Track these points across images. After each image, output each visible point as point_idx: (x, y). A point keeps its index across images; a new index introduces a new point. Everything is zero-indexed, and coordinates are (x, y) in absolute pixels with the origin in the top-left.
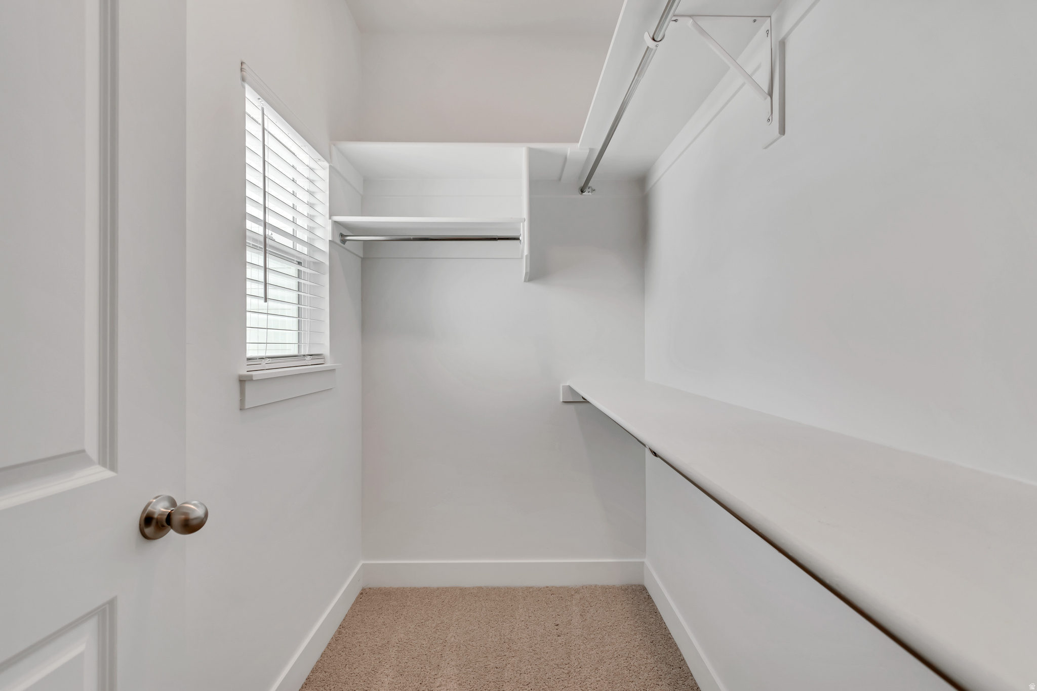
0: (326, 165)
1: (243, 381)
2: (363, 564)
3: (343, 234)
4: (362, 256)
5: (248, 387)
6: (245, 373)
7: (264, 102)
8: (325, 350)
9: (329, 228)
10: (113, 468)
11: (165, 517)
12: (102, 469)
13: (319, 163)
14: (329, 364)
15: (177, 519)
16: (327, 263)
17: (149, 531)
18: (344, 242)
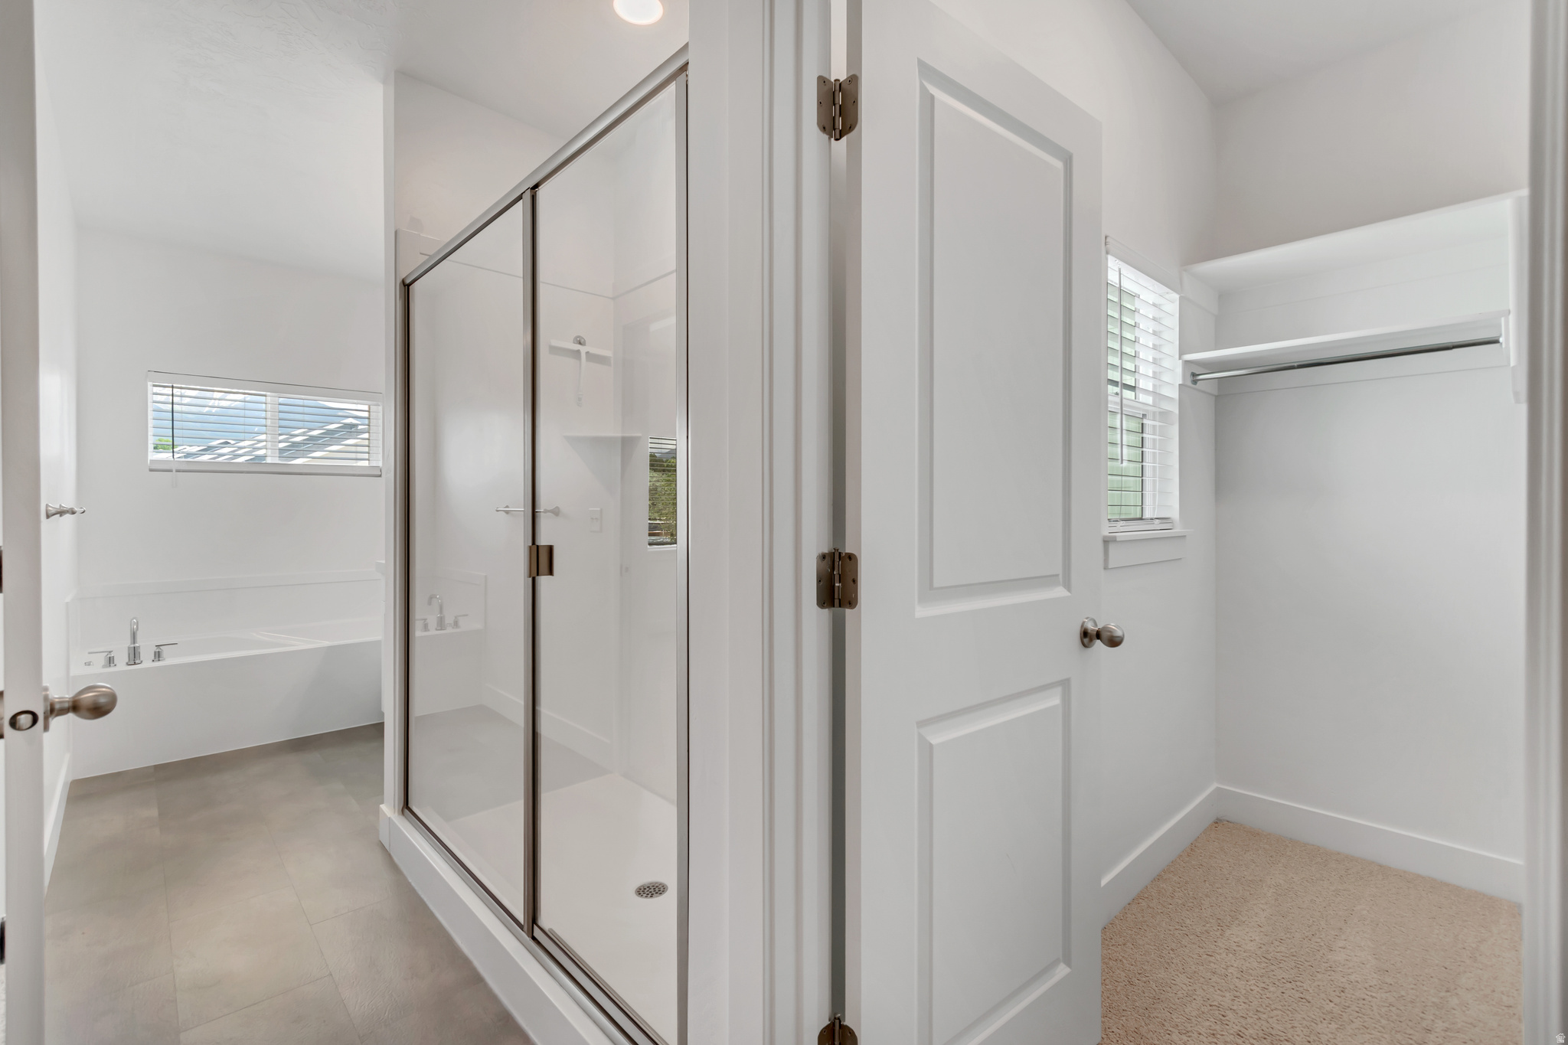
0: (1176, 296)
1: (1107, 542)
2: (1217, 787)
3: (1193, 375)
4: (1216, 393)
5: (1112, 547)
6: (1108, 534)
7: (1121, 263)
8: (1174, 513)
9: (1179, 370)
10: (1069, 590)
11: (1095, 633)
12: (1064, 589)
13: (1167, 296)
14: (1178, 530)
15: (1104, 635)
16: (1177, 411)
17: (1086, 640)
18: (1195, 382)
